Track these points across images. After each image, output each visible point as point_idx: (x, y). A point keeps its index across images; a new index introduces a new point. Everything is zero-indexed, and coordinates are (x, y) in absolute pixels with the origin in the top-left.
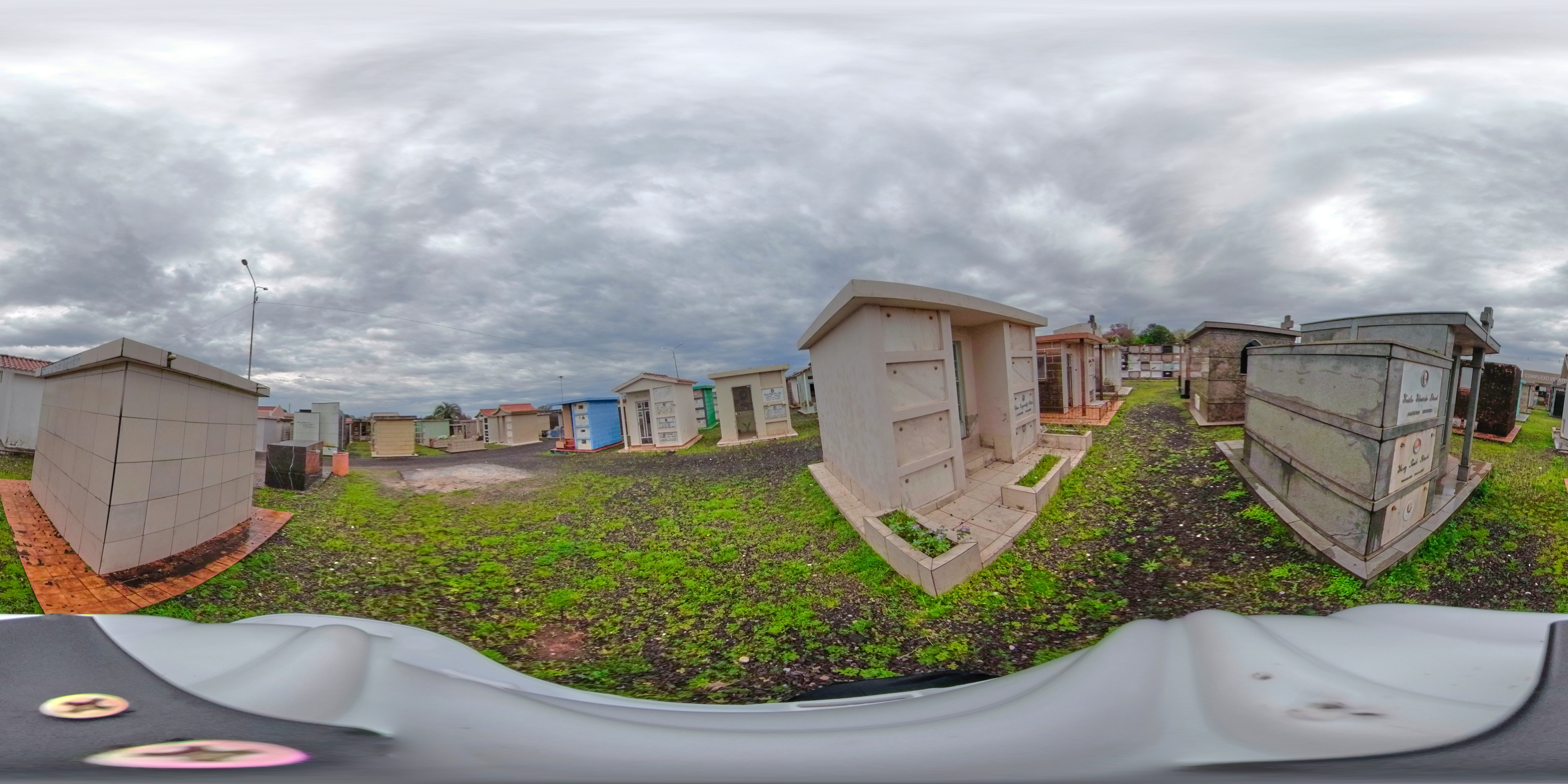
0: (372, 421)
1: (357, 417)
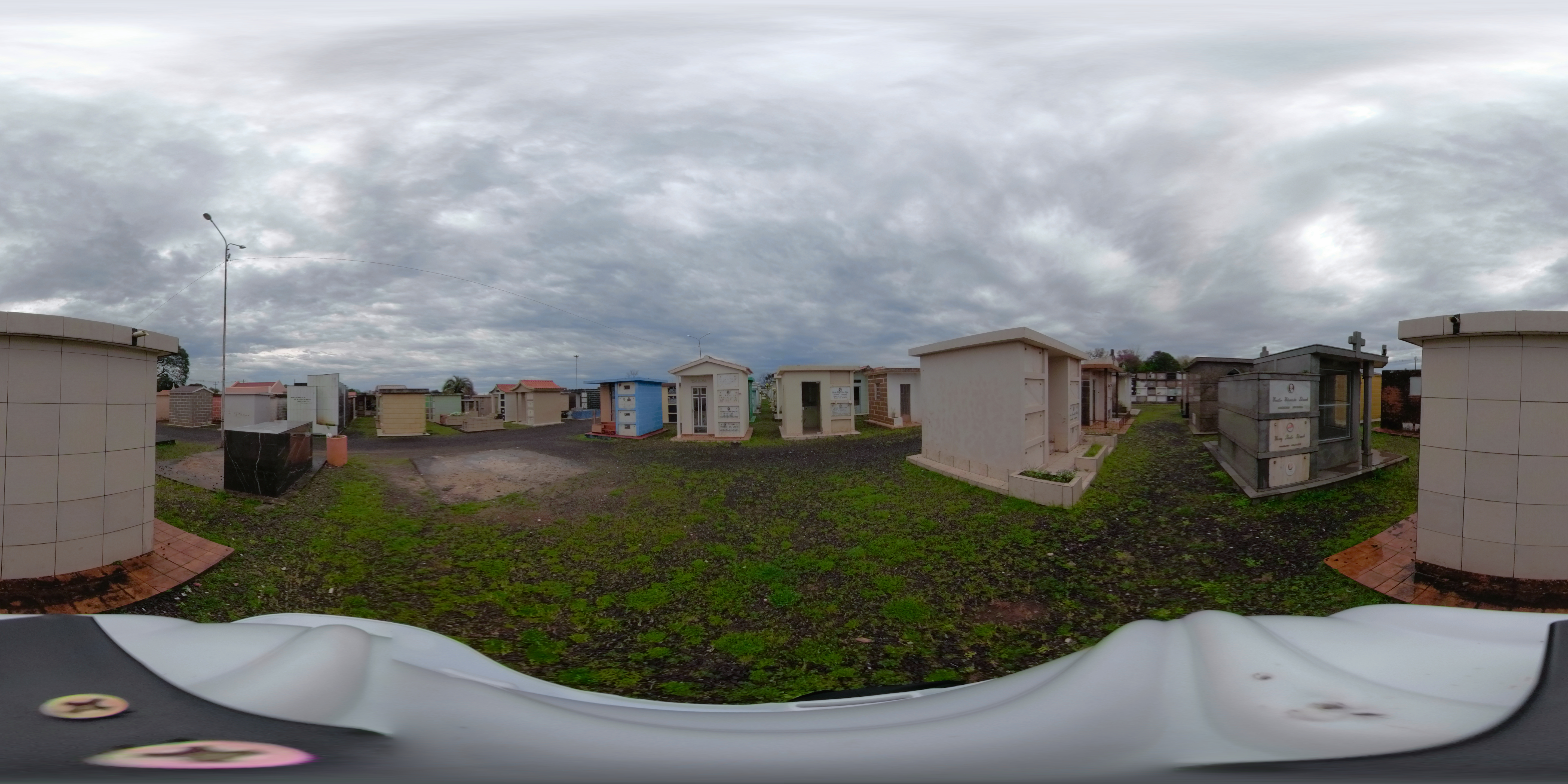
0: (378, 395)
1: (362, 391)
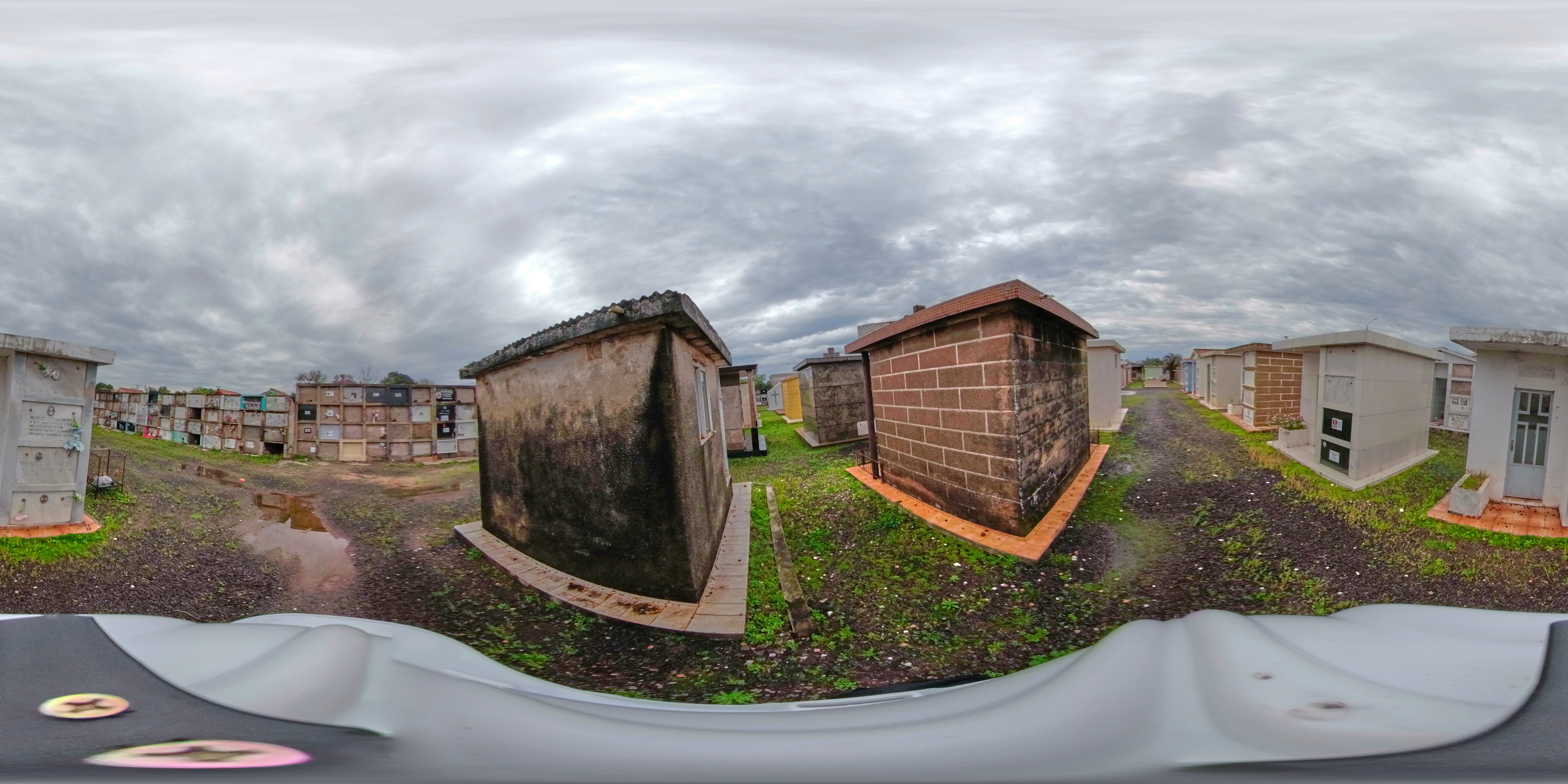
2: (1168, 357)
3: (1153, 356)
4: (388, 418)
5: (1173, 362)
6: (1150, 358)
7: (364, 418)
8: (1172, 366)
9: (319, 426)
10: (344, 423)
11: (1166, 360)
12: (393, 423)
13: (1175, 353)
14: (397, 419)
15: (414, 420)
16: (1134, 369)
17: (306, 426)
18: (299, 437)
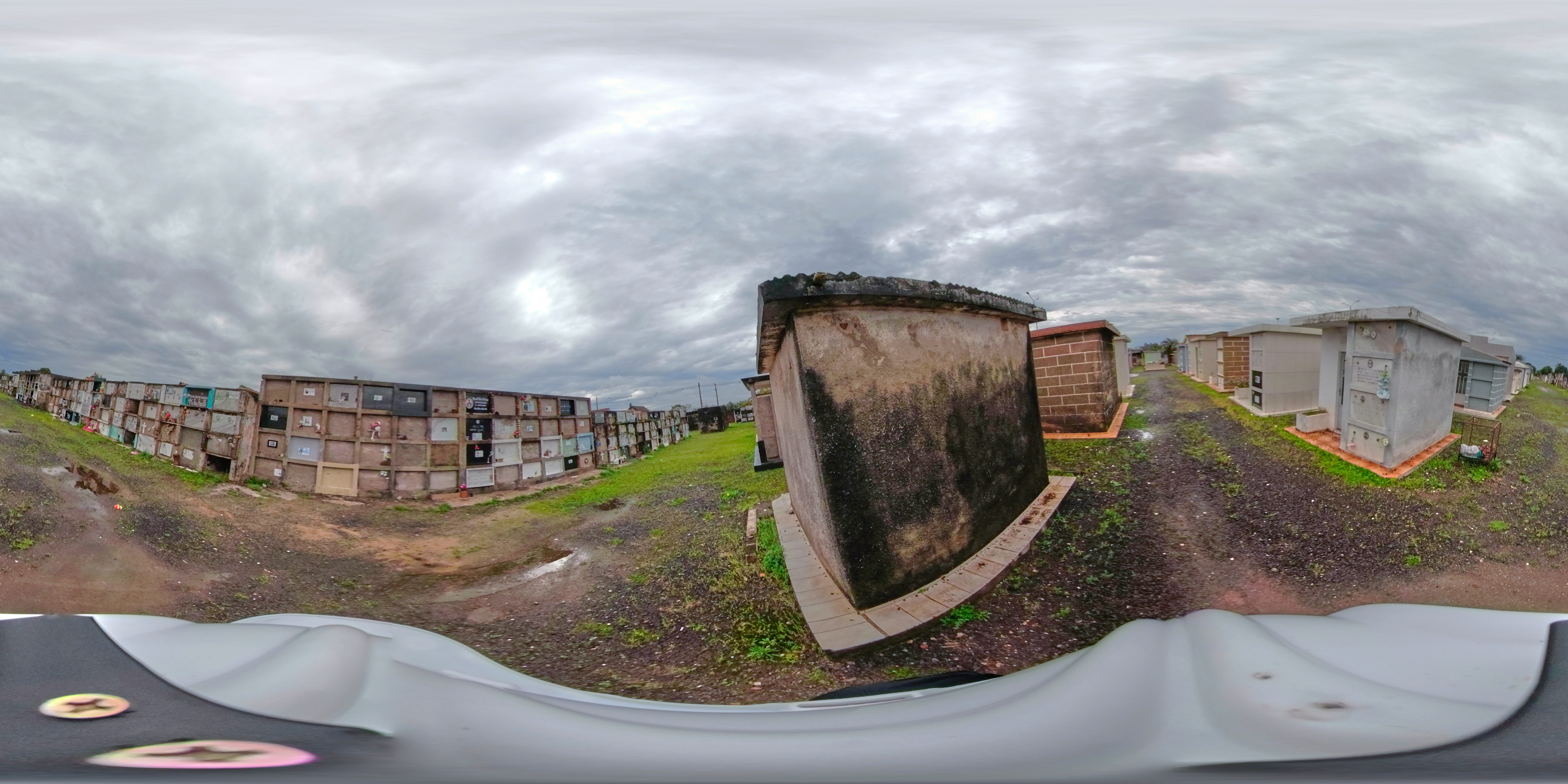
2: (1165, 342)
3: (1151, 341)
4: (394, 433)
5: (1170, 346)
6: (1148, 344)
7: (358, 433)
8: (1169, 351)
9: (289, 439)
10: (327, 437)
11: (1164, 345)
12: (402, 442)
13: (1172, 338)
14: (408, 437)
15: (433, 439)
16: (1134, 355)
17: (271, 437)
18: (258, 452)
